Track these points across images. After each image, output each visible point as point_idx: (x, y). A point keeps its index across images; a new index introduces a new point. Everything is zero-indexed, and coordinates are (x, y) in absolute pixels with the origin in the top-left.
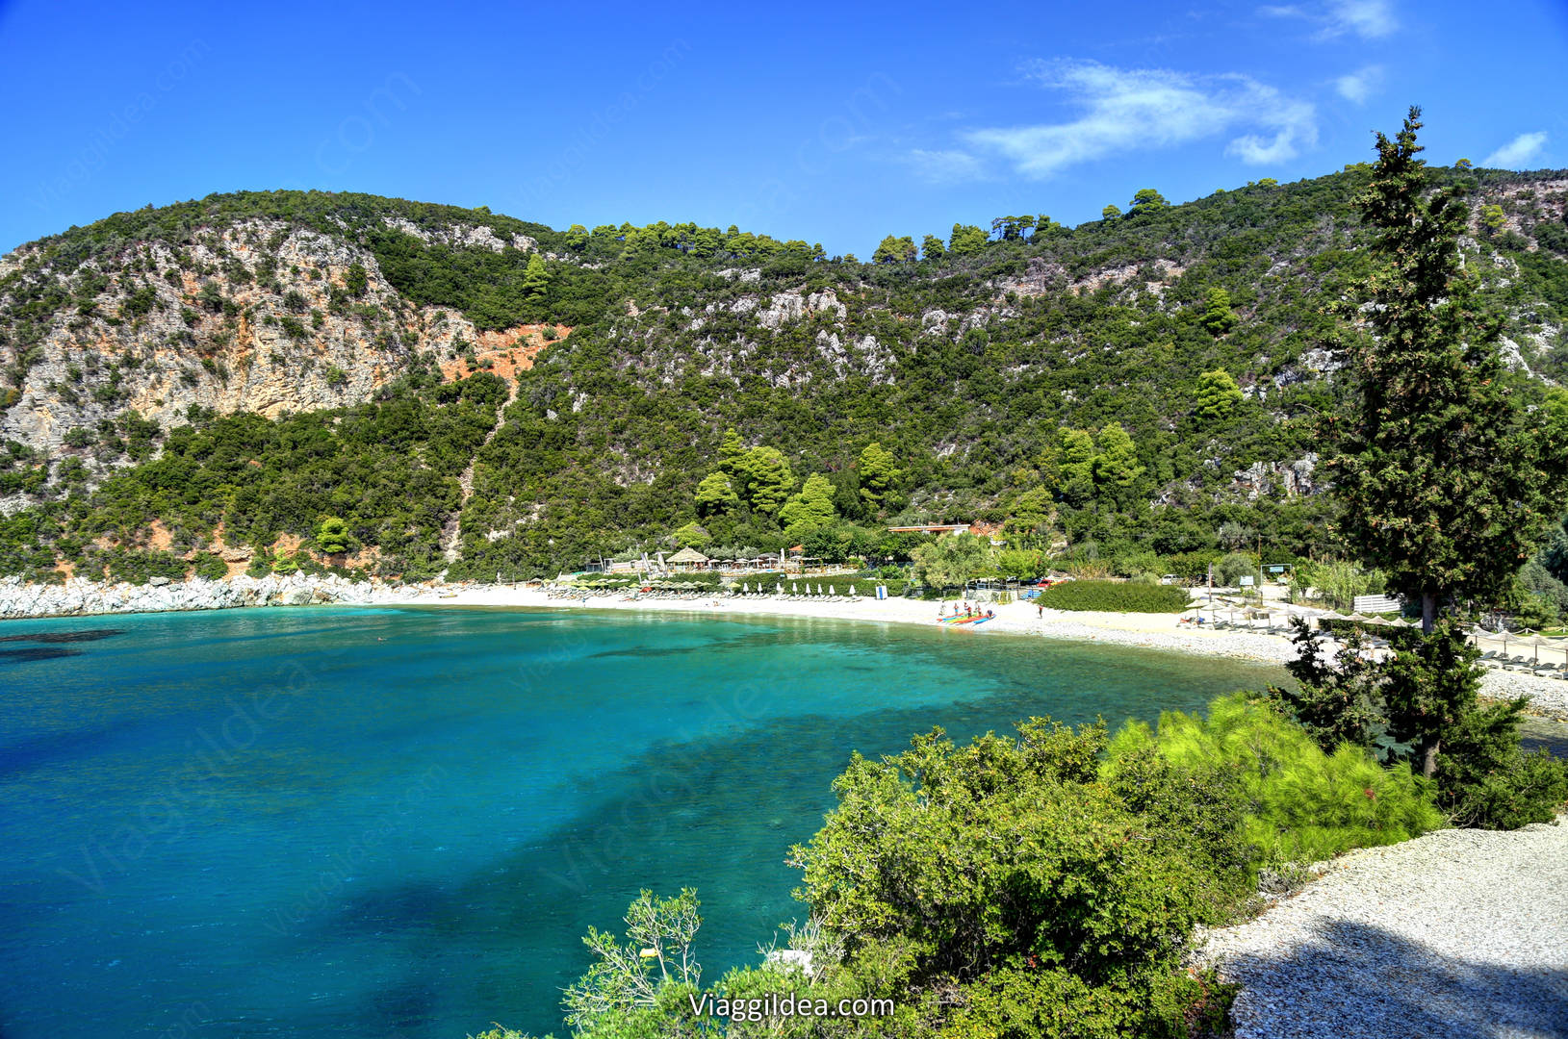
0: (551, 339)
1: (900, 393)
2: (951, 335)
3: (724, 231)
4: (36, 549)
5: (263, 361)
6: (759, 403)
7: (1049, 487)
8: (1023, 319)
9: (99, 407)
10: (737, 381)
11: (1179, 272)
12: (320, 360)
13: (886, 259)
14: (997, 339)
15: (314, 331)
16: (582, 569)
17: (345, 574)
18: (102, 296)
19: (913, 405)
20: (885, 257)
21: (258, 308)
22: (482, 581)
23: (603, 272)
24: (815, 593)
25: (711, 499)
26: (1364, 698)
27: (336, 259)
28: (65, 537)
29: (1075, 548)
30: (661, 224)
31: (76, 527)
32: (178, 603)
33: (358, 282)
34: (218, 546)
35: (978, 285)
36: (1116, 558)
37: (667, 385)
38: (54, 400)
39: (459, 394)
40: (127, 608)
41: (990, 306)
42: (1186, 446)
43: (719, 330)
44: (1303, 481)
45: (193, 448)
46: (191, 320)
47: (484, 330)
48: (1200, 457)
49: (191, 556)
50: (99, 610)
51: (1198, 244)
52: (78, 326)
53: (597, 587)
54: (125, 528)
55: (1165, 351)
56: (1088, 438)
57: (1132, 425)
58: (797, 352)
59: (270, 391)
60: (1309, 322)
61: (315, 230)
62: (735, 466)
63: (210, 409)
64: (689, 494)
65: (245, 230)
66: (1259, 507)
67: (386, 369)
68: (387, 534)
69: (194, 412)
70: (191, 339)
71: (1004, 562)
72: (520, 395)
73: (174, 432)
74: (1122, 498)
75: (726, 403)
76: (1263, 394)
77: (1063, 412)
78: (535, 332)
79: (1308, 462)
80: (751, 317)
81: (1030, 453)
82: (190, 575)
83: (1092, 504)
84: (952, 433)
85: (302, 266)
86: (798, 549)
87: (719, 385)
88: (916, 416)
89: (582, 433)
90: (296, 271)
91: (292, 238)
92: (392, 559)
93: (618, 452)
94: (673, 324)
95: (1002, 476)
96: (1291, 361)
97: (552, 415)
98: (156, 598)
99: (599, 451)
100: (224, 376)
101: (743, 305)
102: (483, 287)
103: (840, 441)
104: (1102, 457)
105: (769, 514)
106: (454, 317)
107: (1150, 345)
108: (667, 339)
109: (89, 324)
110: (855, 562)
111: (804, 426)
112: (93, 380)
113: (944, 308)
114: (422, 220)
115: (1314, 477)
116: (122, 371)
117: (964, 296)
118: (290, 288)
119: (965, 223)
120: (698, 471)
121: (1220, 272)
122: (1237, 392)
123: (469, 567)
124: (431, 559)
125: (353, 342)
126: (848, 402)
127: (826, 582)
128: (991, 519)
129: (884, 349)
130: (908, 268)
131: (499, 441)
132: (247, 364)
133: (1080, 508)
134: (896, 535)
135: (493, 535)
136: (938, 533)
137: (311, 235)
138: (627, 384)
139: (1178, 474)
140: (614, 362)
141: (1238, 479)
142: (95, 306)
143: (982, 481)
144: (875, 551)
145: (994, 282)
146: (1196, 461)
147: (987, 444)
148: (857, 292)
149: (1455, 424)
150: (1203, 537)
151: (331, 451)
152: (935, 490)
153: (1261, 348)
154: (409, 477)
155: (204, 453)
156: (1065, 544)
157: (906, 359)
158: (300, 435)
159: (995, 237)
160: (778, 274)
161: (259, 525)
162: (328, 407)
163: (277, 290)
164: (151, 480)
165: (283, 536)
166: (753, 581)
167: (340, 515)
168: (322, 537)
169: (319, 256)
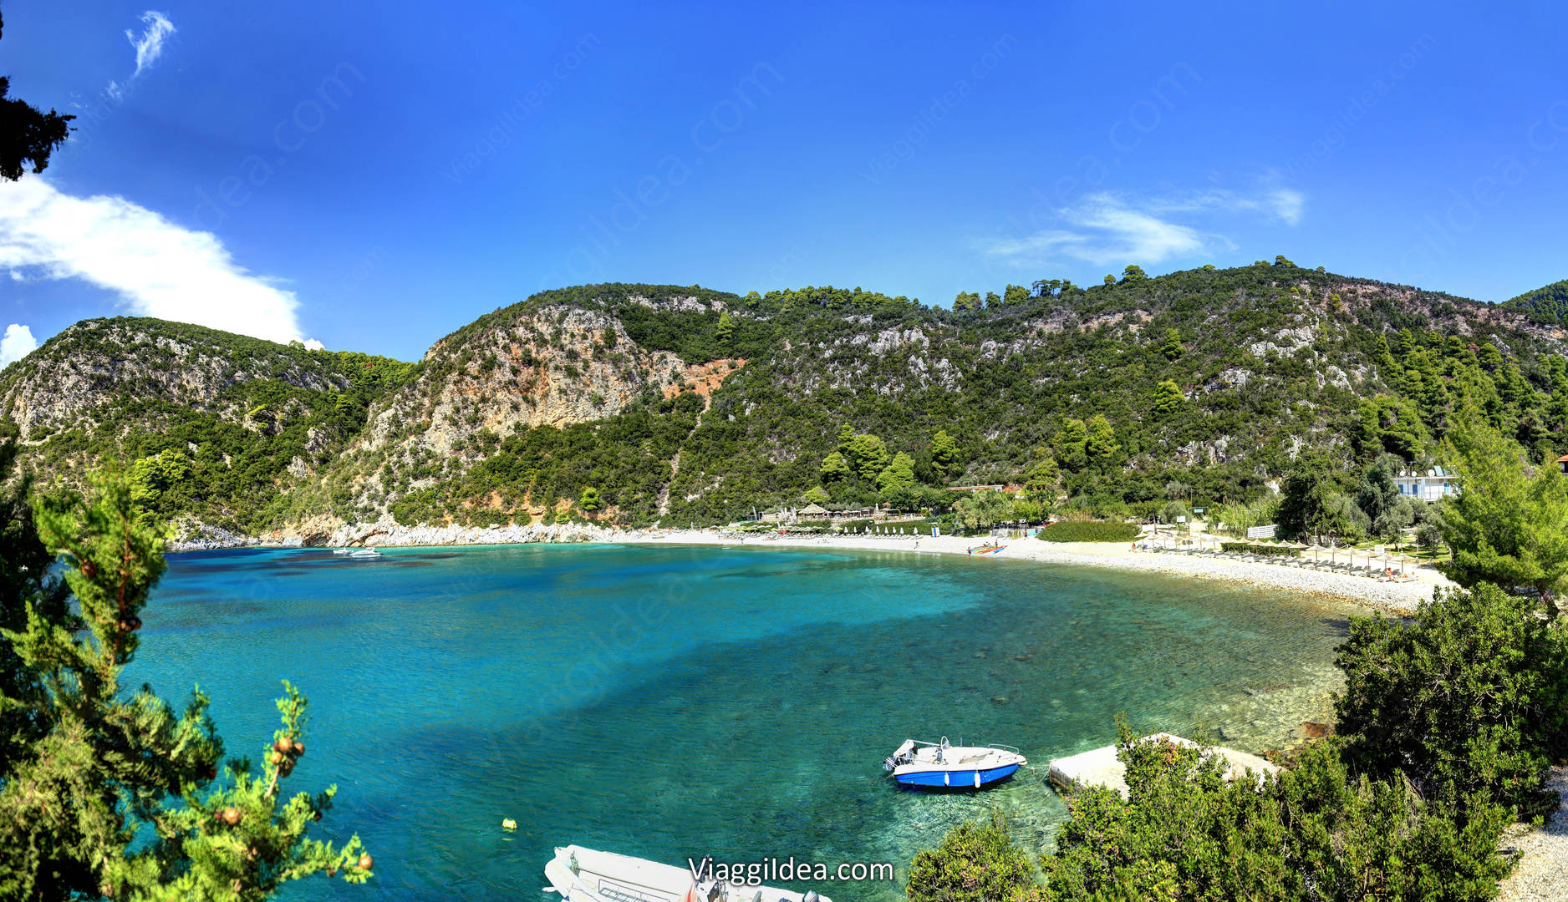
0: (733, 368)
1: (964, 398)
2: (1000, 358)
3: (852, 291)
4: (435, 507)
5: (554, 393)
6: (868, 406)
7: (1057, 459)
8: (1047, 347)
9: (468, 427)
10: (854, 391)
11: (1150, 319)
12: (588, 390)
14: (1030, 361)
15: (584, 372)
16: (744, 519)
17: (597, 523)
18: (470, 363)
19: (973, 405)
20: (960, 306)
21: (550, 360)
22: (681, 528)
23: (770, 322)
24: (889, 534)
25: (830, 470)
27: (597, 325)
28: (449, 501)
29: (1072, 500)
30: (809, 287)
31: (454, 495)
32: (503, 540)
33: (610, 339)
34: (526, 505)
35: (1018, 324)
36: (1099, 506)
37: (807, 395)
38: (446, 424)
39: (672, 407)
40: (477, 542)
41: (1026, 339)
42: (1147, 431)
43: (843, 357)
44: (1221, 454)
45: (515, 448)
46: (515, 372)
47: (691, 364)
48: (1157, 438)
49: (511, 511)
50: (463, 543)
51: (1163, 302)
52: (458, 382)
53: (752, 531)
54: (478, 496)
55: (1139, 369)
56: (1084, 426)
57: (1114, 417)
58: (895, 370)
59: (558, 412)
60: (1227, 352)
61: (584, 308)
62: (850, 448)
63: (526, 425)
64: (817, 468)
65: (544, 313)
66: (1192, 471)
67: (628, 393)
68: (623, 498)
69: (517, 426)
70: (515, 383)
71: (1021, 511)
72: (711, 406)
73: (507, 439)
74: (1105, 465)
75: (845, 406)
76: (1197, 397)
77: (1071, 409)
78: (724, 365)
79: (1223, 442)
80: (865, 347)
81: (1047, 437)
82: (511, 523)
83: (1085, 470)
84: (997, 424)
85: (576, 332)
86: (887, 504)
87: (842, 394)
88: (973, 413)
89: (750, 429)
90: (573, 335)
91: (571, 315)
92: (626, 513)
93: (773, 440)
94: (813, 354)
95: (1028, 452)
96: (1215, 376)
97: (732, 418)
98: (492, 536)
99: (761, 440)
100: (533, 404)
101: (859, 340)
102: (690, 336)
103: (921, 431)
104: (1092, 438)
105: (870, 480)
106: (671, 357)
107: (1129, 366)
108: (808, 364)
109: (463, 380)
110: (924, 511)
111: (897, 421)
112: (466, 412)
113: (995, 339)
114: (652, 296)
115: (1227, 451)
116: (480, 405)
117: (1009, 332)
118: (570, 346)
119: (1014, 284)
120: (824, 452)
121: (1176, 320)
122: (1182, 396)
123: (674, 518)
124: (650, 513)
125: (606, 377)
126: (928, 404)
127: (900, 526)
128: (1019, 482)
129: (954, 367)
130: (974, 313)
131: (697, 436)
132: (545, 396)
133: (1078, 472)
134: (952, 493)
135: (690, 498)
136: (978, 491)
137: (581, 312)
138: (781, 395)
139: (1142, 449)
140: (773, 381)
141: (1180, 452)
142: (467, 369)
143: (1014, 456)
144: (937, 504)
145: (1029, 322)
146: (1153, 441)
147: (1020, 431)
148: (937, 329)
150: (1156, 491)
151: (592, 446)
152: (984, 462)
153: (1198, 369)
154: (639, 461)
155: (520, 451)
156: (1066, 497)
157: (969, 375)
158: (575, 437)
159: (1034, 294)
160: (884, 318)
161: (549, 493)
162: (593, 419)
163: (562, 348)
164: (492, 468)
165: (562, 501)
166: (850, 526)
167: (596, 486)
168: (584, 500)
169: (587, 325)
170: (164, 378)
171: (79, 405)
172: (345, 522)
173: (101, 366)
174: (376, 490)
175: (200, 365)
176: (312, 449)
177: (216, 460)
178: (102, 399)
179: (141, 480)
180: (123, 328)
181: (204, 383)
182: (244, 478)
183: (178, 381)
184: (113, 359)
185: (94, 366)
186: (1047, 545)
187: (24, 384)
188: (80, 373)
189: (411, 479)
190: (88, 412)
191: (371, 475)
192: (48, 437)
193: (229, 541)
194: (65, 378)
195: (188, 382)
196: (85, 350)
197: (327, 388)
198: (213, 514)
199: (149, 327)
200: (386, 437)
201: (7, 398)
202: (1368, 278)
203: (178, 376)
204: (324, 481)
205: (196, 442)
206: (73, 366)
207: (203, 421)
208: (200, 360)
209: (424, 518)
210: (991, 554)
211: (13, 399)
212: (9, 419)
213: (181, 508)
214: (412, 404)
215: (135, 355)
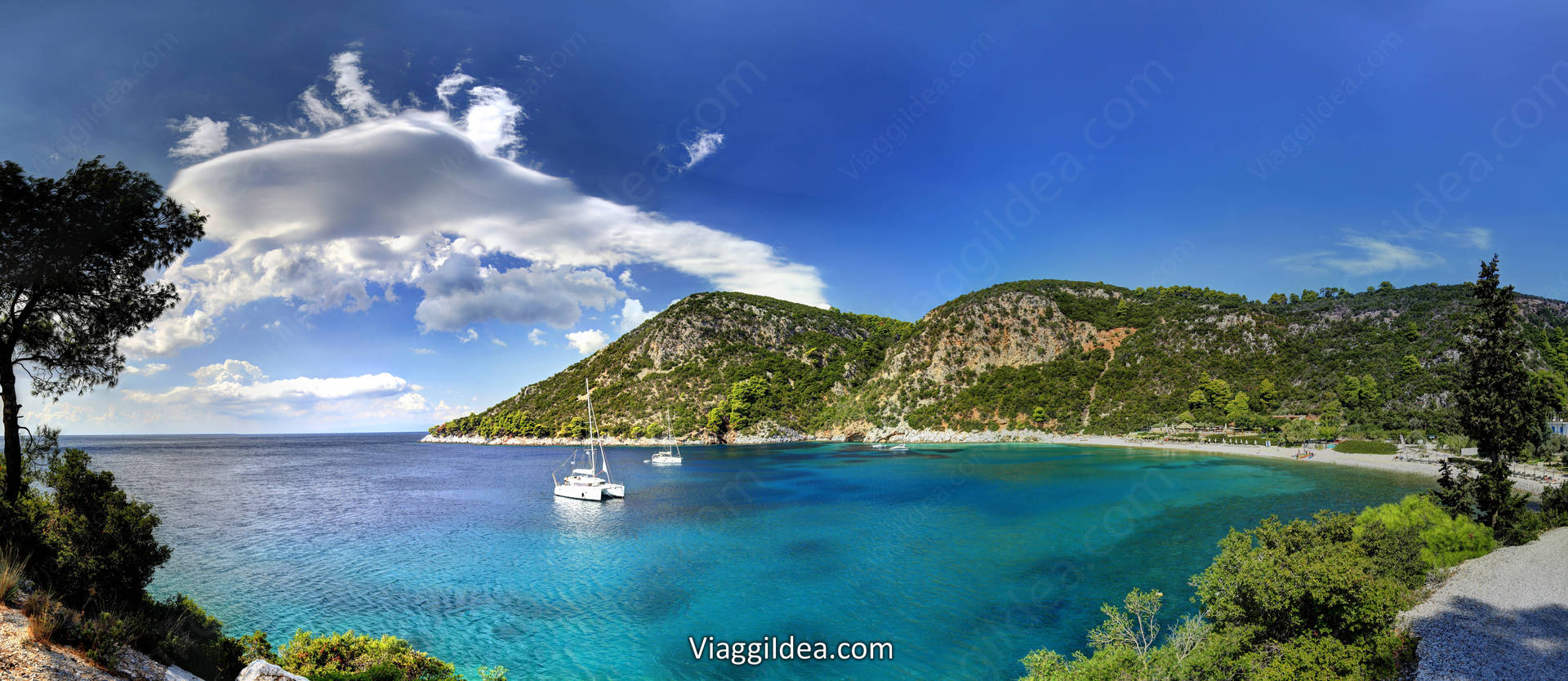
0: (1128, 333)
1: (1278, 359)
2: (1301, 335)
3: (1203, 289)
4: (936, 418)
5: (1013, 346)
6: (1217, 361)
7: (1340, 400)
8: (1332, 330)
9: (956, 366)
10: (1208, 352)
11: (1397, 315)
12: (1035, 344)
13: (1273, 303)
14: (1320, 337)
15: (1033, 333)
16: (1140, 430)
17: (1043, 430)
18: (957, 325)
19: (1284, 364)
20: (1273, 301)
21: (1011, 326)
22: (1098, 435)
23: (1151, 306)
24: (1239, 443)
25: (1195, 402)
26: (1469, 493)
27: (1041, 305)
28: (945, 414)
29: (1351, 426)
30: (1176, 286)
31: (948, 410)
32: (980, 440)
33: (1049, 314)
34: (996, 418)
35: (1313, 314)
36: (1368, 432)
37: (1177, 353)
38: (942, 364)
39: (1090, 357)
40: (965, 441)
41: (1318, 324)
42: (1397, 386)
43: (1200, 330)
44: (1443, 402)
45: (987, 380)
46: (987, 331)
47: (1100, 330)
48: (1403, 390)
49: (986, 422)
50: (956, 442)
51: (1406, 305)
52: (950, 337)
53: (1146, 438)
54: (964, 411)
55: (1390, 346)
56: (1357, 380)
57: (1376, 375)
58: (1235, 339)
59: (1016, 358)
60: (1447, 339)
61: (1033, 295)
62: (1206, 388)
63: (994, 365)
64: (1186, 399)
65: (1006, 296)
66: (1426, 412)
67: (1061, 347)
68: (1060, 414)
69: (988, 366)
70: (987, 339)
71: (1320, 432)
72: (1115, 357)
73: (981, 374)
74: (1370, 406)
75: (1202, 361)
76: (1429, 366)
77: (1347, 369)
78: (1122, 331)
79: (1445, 394)
80: (1214, 324)
81: (1333, 386)
82: (986, 429)
83: (1358, 408)
84: (1300, 376)
85: (1028, 308)
86: (1233, 424)
87: (1200, 353)
88: (1285, 369)
89: (1141, 373)
90: (1026, 311)
91: (1024, 298)
92: (1062, 424)
93: (1156, 380)
94: (1181, 327)
95: (1321, 395)
96: (1440, 354)
97: (1128, 365)
98: (972, 438)
99: (1148, 380)
100: (999, 352)
101: (1211, 320)
102: (1100, 313)
103: (1251, 378)
104: (1363, 389)
105: (1220, 409)
106: (1088, 325)
107: (1384, 344)
108: (1178, 334)
109: (953, 335)
110: (1257, 430)
111: (1236, 371)
112: (954, 356)
113: (1298, 323)
114: (1075, 288)
115: (1447, 401)
116: (964, 352)
117: (1307, 319)
118: (1024, 317)
119: (1309, 289)
120: (1190, 389)
121: (1414, 317)
122: (1419, 365)
123: (1093, 428)
124: (1077, 425)
125: (1048, 337)
126: (1255, 361)
127: (1244, 439)
128: (1315, 413)
129: (1271, 339)
130: (1283, 306)
131: (1106, 376)
132: (1007, 347)
133: (1353, 409)
134: (1275, 419)
135: (1103, 415)
136: (1292, 419)
137: (1031, 297)
138: (1160, 352)
139: (1394, 397)
140: (1155, 343)
141: (1418, 400)
142: (955, 329)
143: (1312, 397)
144: (1266, 426)
145: (1320, 314)
146: (1401, 392)
147: (1315, 381)
148: (1261, 315)
149: (1507, 380)
150: (1403, 423)
151: (1038, 380)
152: (1292, 400)
153: (1429, 348)
154: (1069, 390)
155: (991, 382)
156: (1346, 425)
157: (1281, 345)
158: (1027, 374)
159: (1321, 296)
160: (1226, 307)
161: (1011, 410)
162: (1038, 363)
163: (1019, 318)
164: (973, 393)
165: (1020, 415)
166: (1213, 437)
167: (1042, 406)
168: (1035, 415)
169: (1034, 304)
170: (749, 330)
171: (693, 347)
172: (875, 426)
173: (707, 322)
174: (895, 405)
175: (773, 322)
176: (847, 377)
177: (785, 383)
178: (708, 343)
179: (737, 396)
180: (721, 298)
181: (775, 333)
182: (803, 396)
183: (758, 332)
184: (715, 317)
185: (703, 322)
186: (1341, 454)
187: (656, 334)
188: (693, 327)
189: (919, 399)
190: (699, 351)
191: (891, 395)
192: (673, 368)
193: (795, 437)
194: (683, 330)
195: (765, 333)
196: (696, 312)
197: (855, 338)
198: (785, 419)
199: (739, 298)
200: (900, 370)
201: (645, 342)
202: (1536, 295)
203: (758, 328)
204: (858, 398)
205: (772, 371)
206: (689, 322)
207: (775, 358)
208: (773, 319)
209: (929, 425)
210: (1307, 459)
211: (649, 344)
212: (646, 356)
213: (764, 415)
214: (917, 350)
215: (729, 316)
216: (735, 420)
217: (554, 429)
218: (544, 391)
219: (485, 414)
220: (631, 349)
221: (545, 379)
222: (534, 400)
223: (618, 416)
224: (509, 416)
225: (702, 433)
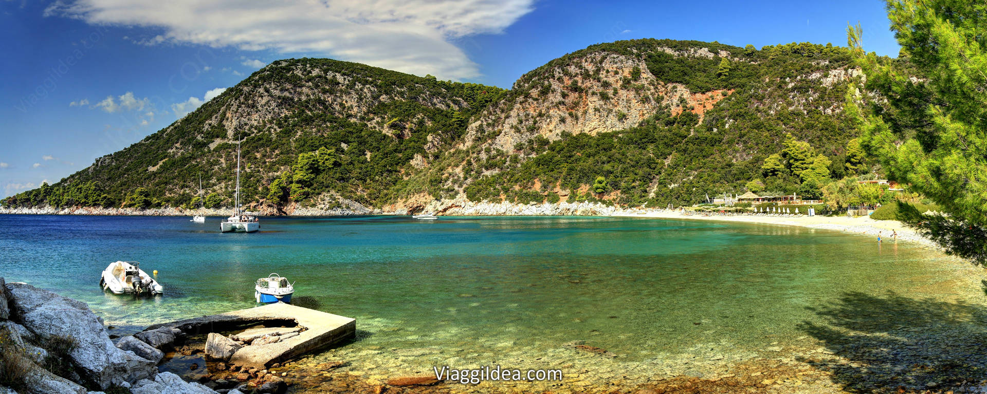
0: (725, 96)
4: (495, 189)
5: (591, 111)
6: (813, 122)
9: (528, 134)
10: (805, 112)
12: (615, 109)
15: (613, 97)
16: (703, 201)
17: (604, 202)
21: (590, 89)
22: (661, 207)
23: (759, 65)
25: (769, 168)
27: (627, 65)
28: (505, 185)
30: (795, 43)
31: (509, 181)
32: (538, 213)
33: (636, 74)
34: (557, 189)
37: (772, 114)
38: (512, 132)
39: (674, 122)
40: (520, 213)
43: (800, 88)
45: (557, 149)
46: (564, 96)
47: (695, 93)
49: (546, 193)
50: (510, 214)
52: (523, 102)
54: (525, 181)
58: (837, 97)
59: (593, 124)
61: (618, 54)
62: (789, 152)
63: (570, 133)
64: (761, 165)
65: (591, 57)
67: (645, 112)
68: (624, 185)
69: (564, 134)
70: (563, 103)
72: (703, 122)
73: (555, 142)
75: (797, 123)
78: (718, 95)
80: (818, 81)
82: (545, 201)
85: (610, 70)
87: (796, 114)
89: (726, 138)
90: (608, 72)
91: (608, 58)
92: (625, 196)
93: (740, 147)
94: (780, 86)
97: (715, 130)
98: (530, 210)
99: (730, 146)
100: (576, 118)
101: (815, 76)
102: (698, 74)
105: (797, 175)
106: (681, 88)
108: (776, 93)
109: (527, 101)
111: (832, 133)
112: (527, 123)
114: (676, 47)
116: (538, 119)
118: (605, 79)
123: (657, 201)
124: (641, 197)
125: (630, 100)
131: (687, 143)
132: (585, 112)
135: (671, 186)
137: (615, 56)
138: (752, 115)
140: (749, 105)
142: (530, 94)
151: (612, 148)
154: (642, 159)
155: (562, 150)
158: (601, 142)
160: (836, 61)
161: (574, 181)
162: (617, 130)
163: (599, 80)
164: (538, 163)
165: (581, 185)
167: (606, 176)
168: (596, 186)
169: (619, 65)
170: (330, 99)
171: (269, 116)
172: (435, 198)
173: (287, 90)
174: (458, 176)
175: (356, 90)
176: (429, 148)
177: (360, 155)
178: (285, 113)
179: (302, 167)
180: (305, 65)
181: (358, 102)
182: (378, 168)
183: (339, 101)
184: (295, 85)
185: (282, 90)
187: (232, 103)
188: (271, 95)
189: (483, 169)
190: (275, 121)
191: (457, 166)
192: (245, 138)
193: (359, 209)
194: (260, 99)
195: (346, 102)
196: (276, 80)
197: (449, 107)
198: (351, 192)
199: (323, 65)
200: (474, 140)
201: (222, 112)
203: (341, 97)
205: (347, 142)
206: (267, 91)
207: (354, 128)
208: (356, 87)
209: (486, 197)
211: (224, 113)
212: (221, 126)
213: (327, 187)
214: (493, 118)
215: (310, 84)
216: (295, 192)
217: (120, 200)
218: (118, 162)
219: (58, 184)
220: (206, 120)
221: (122, 149)
222: (106, 171)
223: (182, 187)
224: (79, 186)
225: (261, 204)
